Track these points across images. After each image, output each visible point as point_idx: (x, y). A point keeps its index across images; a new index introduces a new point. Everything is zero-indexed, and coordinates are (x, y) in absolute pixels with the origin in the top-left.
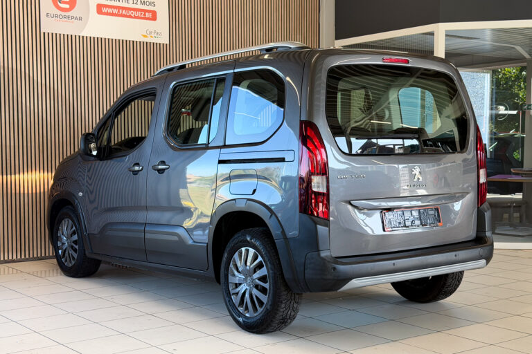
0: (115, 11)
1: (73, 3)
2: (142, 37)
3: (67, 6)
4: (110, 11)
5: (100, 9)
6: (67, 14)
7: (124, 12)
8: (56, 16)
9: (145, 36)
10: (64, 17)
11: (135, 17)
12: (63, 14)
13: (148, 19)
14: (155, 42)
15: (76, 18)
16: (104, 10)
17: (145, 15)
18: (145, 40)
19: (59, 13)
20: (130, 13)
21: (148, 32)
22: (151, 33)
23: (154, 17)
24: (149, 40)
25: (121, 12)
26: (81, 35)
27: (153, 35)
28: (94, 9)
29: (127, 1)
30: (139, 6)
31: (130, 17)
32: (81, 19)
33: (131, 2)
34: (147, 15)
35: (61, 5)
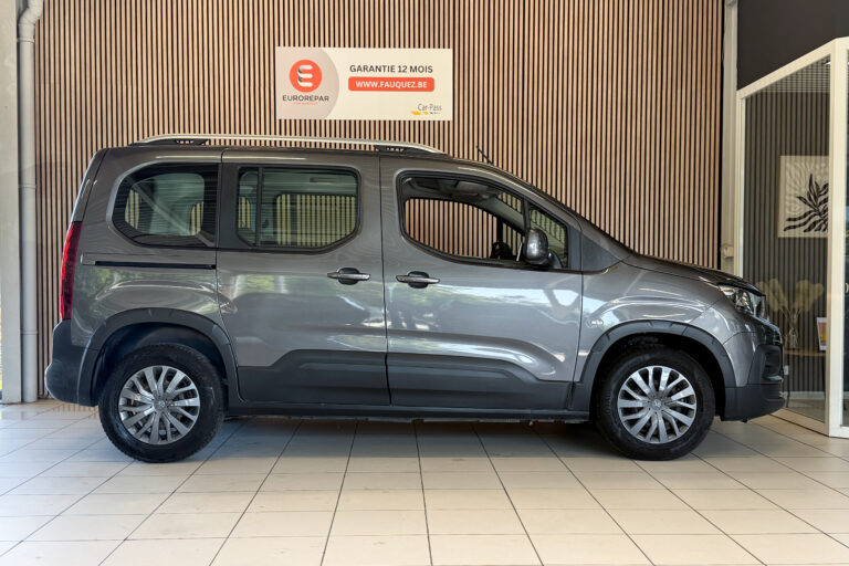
0: (375, 84)
1: (316, 80)
2: (412, 115)
3: (310, 84)
4: (367, 84)
5: (353, 84)
6: (309, 94)
7: (387, 84)
8: (295, 98)
9: (415, 113)
10: (306, 98)
11: (403, 89)
12: (304, 94)
13: (422, 90)
14: (432, 119)
15: (321, 98)
16: (359, 84)
17: (417, 84)
18: (417, 118)
19: (298, 93)
20: (395, 84)
21: (421, 107)
22: (425, 108)
23: (430, 85)
24: (422, 117)
25: (382, 85)
26: (328, 119)
27: (428, 110)
28: (344, 84)
29: (392, 69)
30: (409, 74)
31: (395, 89)
32: (327, 98)
33: (397, 69)
34: (420, 84)
35: (302, 84)
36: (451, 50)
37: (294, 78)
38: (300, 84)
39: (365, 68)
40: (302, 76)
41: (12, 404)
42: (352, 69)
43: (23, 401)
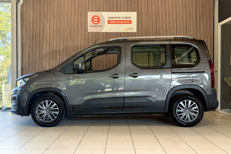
0: (115, 22)
1: (99, 21)
3: (97, 22)
4: (113, 22)
5: (109, 22)
6: (97, 25)
7: (118, 22)
8: (93, 26)
9: (126, 30)
10: (96, 26)
11: (123, 23)
12: (95, 25)
13: (128, 23)
14: (132, 32)
15: (100, 26)
16: (110, 22)
17: (127, 22)
18: (127, 31)
19: (94, 25)
20: (121, 22)
21: (128, 28)
23: (130, 22)
26: (102, 32)
27: (130, 29)
28: (106, 22)
29: (120, 18)
30: (124, 19)
31: (121, 23)
32: (101, 26)
33: (121, 18)
34: (128, 22)
36: (136, 12)
37: (93, 20)
38: (94, 22)
39: (112, 17)
40: (94, 20)
42: (109, 18)
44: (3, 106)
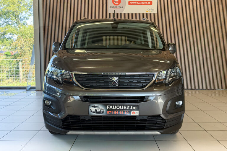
0: (136, 3)
1: (119, 2)
2: (146, 12)
3: (118, 3)
4: (133, 3)
5: (130, 3)
6: (117, 6)
7: (139, 3)
8: (113, 7)
9: (147, 11)
10: (116, 7)
11: (143, 4)
12: (116, 6)
13: (149, 4)
14: (151, 13)
15: (121, 7)
16: (131, 3)
17: (147, 3)
18: (147, 13)
19: (115, 6)
20: (141, 3)
21: (148, 10)
22: (149, 10)
23: (151, 3)
24: (149, 12)
25: (138, 3)
26: (122, 13)
27: (150, 11)
28: (127, 3)
31: (141, 4)
32: (122, 7)
34: (148, 3)
35: (115, 3)
37: (113, 1)
41: (38, 91)
43: (41, 90)
44: (27, 86)
